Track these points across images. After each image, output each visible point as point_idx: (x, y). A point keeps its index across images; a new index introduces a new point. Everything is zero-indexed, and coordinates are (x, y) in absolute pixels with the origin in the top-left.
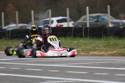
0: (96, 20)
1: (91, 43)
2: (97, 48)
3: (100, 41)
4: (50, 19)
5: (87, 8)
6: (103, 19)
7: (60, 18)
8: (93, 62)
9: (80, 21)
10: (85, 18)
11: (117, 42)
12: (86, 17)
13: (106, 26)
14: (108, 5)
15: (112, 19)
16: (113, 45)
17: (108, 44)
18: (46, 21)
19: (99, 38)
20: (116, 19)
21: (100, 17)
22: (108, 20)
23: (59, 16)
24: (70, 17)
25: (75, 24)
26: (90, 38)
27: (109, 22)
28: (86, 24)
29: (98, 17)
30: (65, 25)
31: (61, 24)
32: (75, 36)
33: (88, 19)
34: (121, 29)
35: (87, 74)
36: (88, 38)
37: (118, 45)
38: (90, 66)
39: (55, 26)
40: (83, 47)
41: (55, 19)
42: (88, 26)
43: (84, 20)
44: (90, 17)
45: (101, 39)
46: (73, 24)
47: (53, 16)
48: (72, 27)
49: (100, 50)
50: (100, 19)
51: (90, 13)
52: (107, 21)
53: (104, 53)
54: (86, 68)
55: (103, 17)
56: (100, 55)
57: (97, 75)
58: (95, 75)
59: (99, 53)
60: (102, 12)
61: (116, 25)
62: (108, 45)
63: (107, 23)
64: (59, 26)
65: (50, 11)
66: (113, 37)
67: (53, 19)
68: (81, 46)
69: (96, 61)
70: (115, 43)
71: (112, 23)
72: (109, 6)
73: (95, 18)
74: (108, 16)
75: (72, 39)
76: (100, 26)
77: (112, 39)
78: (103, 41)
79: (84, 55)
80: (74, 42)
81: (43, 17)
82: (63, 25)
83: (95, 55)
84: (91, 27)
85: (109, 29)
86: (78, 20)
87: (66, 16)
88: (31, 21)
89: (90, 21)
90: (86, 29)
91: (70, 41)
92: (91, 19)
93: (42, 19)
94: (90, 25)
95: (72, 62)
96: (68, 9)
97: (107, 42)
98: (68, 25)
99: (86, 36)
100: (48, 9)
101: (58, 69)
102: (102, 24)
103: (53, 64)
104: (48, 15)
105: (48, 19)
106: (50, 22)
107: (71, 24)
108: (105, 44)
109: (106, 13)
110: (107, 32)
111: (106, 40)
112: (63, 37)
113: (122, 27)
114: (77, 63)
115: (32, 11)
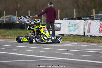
0: (9, 19)
1: (6, 32)
2: (10, 35)
3: (11, 31)
5: (5, 12)
6: (13, 19)
12: (4, 17)
13: (15, 23)
16: (19, 33)
17: (16, 32)
19: (11, 29)
21: (12, 18)
22: (16, 19)
26: (6, 29)
29: (10, 17)
34: (23, 24)
35: (4, 49)
40: (2, 34)
42: (5, 22)
43: (2, 19)
45: (12, 30)
49: (11, 36)
50: (11, 19)
51: (6, 15)
52: (15, 20)
53: (13, 37)
54: (4, 46)
56: (11, 39)
57: (10, 50)
58: (9, 50)
59: (11, 38)
60: (13, 15)
61: (20, 22)
63: (16, 21)
66: (19, 29)
70: (20, 32)
72: (17, 12)
73: (9, 18)
74: (16, 17)
76: (11, 22)
77: (18, 30)
78: (13, 31)
79: (2, 39)
83: (9, 39)
84: (7, 23)
89: (6, 20)
90: (4, 24)
92: (7, 18)
94: (6, 22)
97: (15, 31)
99: (4, 28)
102: (13, 21)
108: (14, 33)
109: (15, 15)
111: (15, 30)
113: (23, 23)
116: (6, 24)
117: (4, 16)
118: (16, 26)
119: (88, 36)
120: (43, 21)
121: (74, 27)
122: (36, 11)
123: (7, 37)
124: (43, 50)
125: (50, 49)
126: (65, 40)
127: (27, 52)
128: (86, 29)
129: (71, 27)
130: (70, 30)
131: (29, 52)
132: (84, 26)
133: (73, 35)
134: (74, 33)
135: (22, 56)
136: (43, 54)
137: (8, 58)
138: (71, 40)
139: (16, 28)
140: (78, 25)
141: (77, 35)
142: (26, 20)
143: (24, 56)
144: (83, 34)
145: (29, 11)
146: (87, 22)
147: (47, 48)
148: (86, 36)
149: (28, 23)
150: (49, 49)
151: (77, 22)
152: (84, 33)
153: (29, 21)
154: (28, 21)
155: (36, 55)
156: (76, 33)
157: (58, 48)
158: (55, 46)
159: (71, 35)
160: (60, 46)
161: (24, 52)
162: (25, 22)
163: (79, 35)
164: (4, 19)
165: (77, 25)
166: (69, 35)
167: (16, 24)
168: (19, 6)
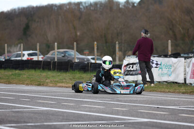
0: (63, 55)
1: (59, 76)
2: (64, 81)
4: (22, 52)
5: (56, 43)
6: (70, 55)
7: (31, 52)
9: (49, 55)
11: (82, 76)
12: (55, 52)
13: (72, 61)
15: (78, 55)
18: (17, 54)
19: (66, 72)
20: (81, 55)
22: (75, 56)
23: (30, 50)
24: (40, 51)
25: (45, 58)
28: (54, 58)
29: (65, 52)
30: (35, 58)
31: (32, 57)
32: (44, 69)
33: (56, 54)
35: (55, 104)
36: (56, 70)
37: (83, 78)
39: (26, 59)
40: (52, 79)
41: (26, 53)
45: (67, 73)
46: (42, 58)
47: (24, 50)
48: (42, 61)
49: (66, 82)
50: (67, 55)
51: (58, 49)
52: (73, 56)
54: (55, 98)
56: (67, 87)
57: (65, 105)
58: (63, 105)
59: (66, 85)
61: (81, 60)
62: (74, 78)
63: (74, 58)
64: (29, 59)
65: (22, 44)
67: (24, 52)
68: (49, 78)
69: (63, 92)
70: (81, 77)
72: (75, 43)
73: (62, 53)
74: (74, 52)
75: (41, 71)
76: (67, 61)
77: (78, 72)
78: (69, 74)
79: (52, 86)
80: (43, 74)
81: (15, 50)
82: (33, 59)
83: (62, 87)
86: (47, 54)
87: (36, 50)
88: (4, 53)
89: (58, 56)
90: (54, 63)
91: (39, 74)
92: (59, 54)
93: (15, 52)
94: (58, 60)
96: (38, 44)
97: (73, 75)
98: (38, 58)
99: (54, 69)
100: (20, 43)
102: (69, 59)
104: (20, 48)
105: (20, 52)
106: (22, 55)
107: (40, 58)
108: (71, 77)
109: (73, 49)
110: (73, 67)
112: (33, 69)
113: (86, 63)
115: (6, 45)
116: (58, 62)
117: (54, 49)
118: (74, 66)
119: (191, 84)
120: (117, 58)
121: (168, 69)
122: (106, 42)
123: (61, 84)
124: (118, 106)
125: (130, 105)
126: (153, 91)
127: (92, 109)
128: (188, 73)
129: (164, 69)
130: (162, 74)
131: (95, 109)
132: (185, 69)
133: (166, 82)
134: (169, 80)
135: (84, 114)
136: (117, 113)
137: (61, 117)
138: (163, 90)
139: (74, 70)
140: (175, 65)
141: (173, 82)
142: (90, 57)
143: (87, 115)
144: (183, 81)
145: (95, 43)
146: (190, 62)
147: (125, 102)
148: (187, 84)
149: (93, 61)
151: (174, 62)
152: (185, 79)
153: (96, 58)
154: (93, 59)
155: (106, 114)
156: (171, 79)
157: (142, 104)
158: (137, 100)
159: (164, 83)
160: (145, 100)
161: (87, 109)
162: (88, 60)
163: (176, 83)
164: (54, 55)
165: (173, 66)
166: (160, 82)
167: (74, 63)
168: (78, 34)
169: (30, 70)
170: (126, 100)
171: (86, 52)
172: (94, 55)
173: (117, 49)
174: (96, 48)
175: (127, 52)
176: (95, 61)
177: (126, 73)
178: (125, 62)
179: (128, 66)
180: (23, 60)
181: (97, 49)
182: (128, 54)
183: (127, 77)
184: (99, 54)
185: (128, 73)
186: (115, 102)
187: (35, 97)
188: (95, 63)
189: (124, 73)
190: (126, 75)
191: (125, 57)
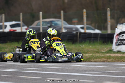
0: (49, 25)
4: (3, 24)
5: (41, 13)
6: (56, 24)
7: (14, 23)
8: (46, 67)
9: (34, 26)
10: (38, 23)
12: (40, 22)
14: (61, 10)
15: (65, 24)
20: (69, 24)
21: (53, 22)
22: (62, 25)
23: (12, 21)
24: (24, 22)
27: (63, 28)
28: (39, 29)
29: (51, 22)
30: (18, 30)
31: (14, 29)
33: (41, 24)
34: (74, 34)
35: (40, 79)
38: (43, 72)
39: (8, 31)
41: (8, 24)
42: (41, 31)
43: (37, 25)
44: (44, 22)
47: (6, 21)
50: (53, 25)
51: (44, 18)
52: (60, 26)
54: (39, 73)
55: (57, 22)
60: (55, 17)
61: (69, 30)
63: (61, 28)
64: (12, 30)
65: (4, 15)
66: (66, 42)
71: (66, 28)
72: (62, 12)
73: (48, 23)
74: (61, 22)
82: (16, 30)
84: (44, 32)
85: (62, 34)
86: (31, 25)
87: (19, 21)
89: (44, 26)
90: (40, 34)
92: (44, 24)
94: (43, 30)
95: (25, 67)
96: (21, 14)
98: (21, 29)
100: (2, 14)
101: (11, 74)
103: (6, 69)
104: (2, 19)
105: (2, 24)
106: (4, 27)
107: (24, 29)
109: (60, 18)
112: (16, 41)
113: (75, 33)
114: (30, 68)
118: (61, 36)
122: (97, 9)
125: (123, 78)
142: (79, 27)
145: (85, 10)
147: (117, 75)
149: (82, 31)
150: (121, 78)
153: (85, 27)
154: (82, 28)
162: (77, 29)
168: (66, 1)
169: (13, 43)
170: (119, 72)
171: (75, 20)
172: (83, 24)
173: (109, 17)
174: (85, 16)
175: (120, 19)
176: (85, 31)
177: (119, 43)
178: (118, 31)
179: (121, 35)
180: (5, 32)
181: (87, 17)
182: (121, 22)
183: (120, 47)
184: (89, 22)
185: (121, 43)
186: (105, 75)
187: (17, 72)
188: (85, 33)
189: (117, 42)
190: (119, 45)
191: (117, 25)
